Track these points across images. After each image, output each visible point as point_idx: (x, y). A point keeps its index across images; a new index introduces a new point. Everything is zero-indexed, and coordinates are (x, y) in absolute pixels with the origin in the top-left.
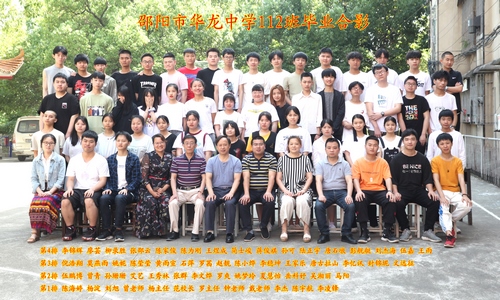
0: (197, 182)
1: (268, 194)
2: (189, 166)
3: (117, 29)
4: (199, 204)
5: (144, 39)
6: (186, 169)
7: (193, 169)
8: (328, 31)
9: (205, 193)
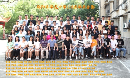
0: (46, 46)
1: (63, 49)
3: (31, 12)
4: (47, 51)
5: (37, 14)
6: (44, 43)
7: (46, 43)
8: (77, 13)
9: (48, 49)
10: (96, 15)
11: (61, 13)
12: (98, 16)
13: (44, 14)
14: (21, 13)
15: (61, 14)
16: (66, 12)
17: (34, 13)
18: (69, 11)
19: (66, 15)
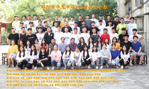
2: (73, 46)
3: (37, 11)
5: (44, 13)
6: (72, 47)
8: (91, 11)
10: (113, 14)
11: (72, 11)
12: (116, 15)
13: (52, 13)
14: (25, 13)
15: (72, 13)
16: (78, 11)
17: (40, 12)
18: (81, 10)
19: (78, 14)
